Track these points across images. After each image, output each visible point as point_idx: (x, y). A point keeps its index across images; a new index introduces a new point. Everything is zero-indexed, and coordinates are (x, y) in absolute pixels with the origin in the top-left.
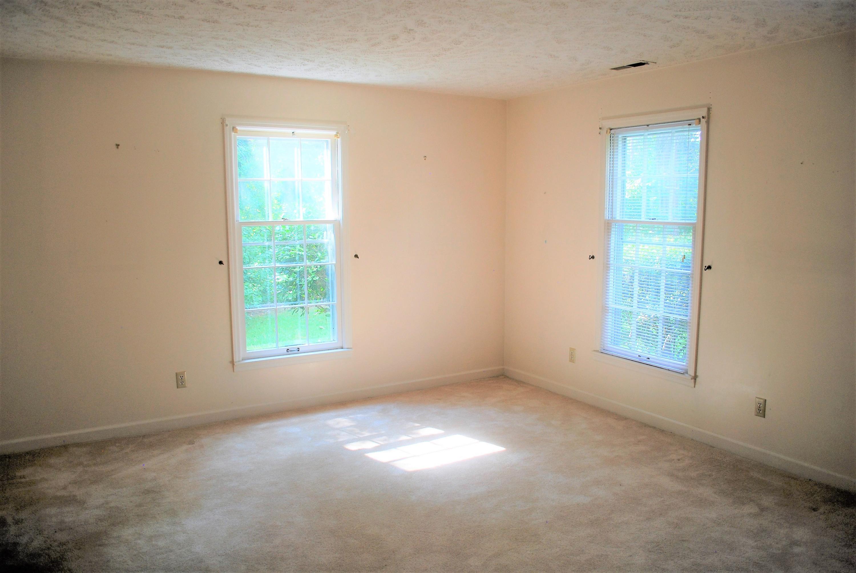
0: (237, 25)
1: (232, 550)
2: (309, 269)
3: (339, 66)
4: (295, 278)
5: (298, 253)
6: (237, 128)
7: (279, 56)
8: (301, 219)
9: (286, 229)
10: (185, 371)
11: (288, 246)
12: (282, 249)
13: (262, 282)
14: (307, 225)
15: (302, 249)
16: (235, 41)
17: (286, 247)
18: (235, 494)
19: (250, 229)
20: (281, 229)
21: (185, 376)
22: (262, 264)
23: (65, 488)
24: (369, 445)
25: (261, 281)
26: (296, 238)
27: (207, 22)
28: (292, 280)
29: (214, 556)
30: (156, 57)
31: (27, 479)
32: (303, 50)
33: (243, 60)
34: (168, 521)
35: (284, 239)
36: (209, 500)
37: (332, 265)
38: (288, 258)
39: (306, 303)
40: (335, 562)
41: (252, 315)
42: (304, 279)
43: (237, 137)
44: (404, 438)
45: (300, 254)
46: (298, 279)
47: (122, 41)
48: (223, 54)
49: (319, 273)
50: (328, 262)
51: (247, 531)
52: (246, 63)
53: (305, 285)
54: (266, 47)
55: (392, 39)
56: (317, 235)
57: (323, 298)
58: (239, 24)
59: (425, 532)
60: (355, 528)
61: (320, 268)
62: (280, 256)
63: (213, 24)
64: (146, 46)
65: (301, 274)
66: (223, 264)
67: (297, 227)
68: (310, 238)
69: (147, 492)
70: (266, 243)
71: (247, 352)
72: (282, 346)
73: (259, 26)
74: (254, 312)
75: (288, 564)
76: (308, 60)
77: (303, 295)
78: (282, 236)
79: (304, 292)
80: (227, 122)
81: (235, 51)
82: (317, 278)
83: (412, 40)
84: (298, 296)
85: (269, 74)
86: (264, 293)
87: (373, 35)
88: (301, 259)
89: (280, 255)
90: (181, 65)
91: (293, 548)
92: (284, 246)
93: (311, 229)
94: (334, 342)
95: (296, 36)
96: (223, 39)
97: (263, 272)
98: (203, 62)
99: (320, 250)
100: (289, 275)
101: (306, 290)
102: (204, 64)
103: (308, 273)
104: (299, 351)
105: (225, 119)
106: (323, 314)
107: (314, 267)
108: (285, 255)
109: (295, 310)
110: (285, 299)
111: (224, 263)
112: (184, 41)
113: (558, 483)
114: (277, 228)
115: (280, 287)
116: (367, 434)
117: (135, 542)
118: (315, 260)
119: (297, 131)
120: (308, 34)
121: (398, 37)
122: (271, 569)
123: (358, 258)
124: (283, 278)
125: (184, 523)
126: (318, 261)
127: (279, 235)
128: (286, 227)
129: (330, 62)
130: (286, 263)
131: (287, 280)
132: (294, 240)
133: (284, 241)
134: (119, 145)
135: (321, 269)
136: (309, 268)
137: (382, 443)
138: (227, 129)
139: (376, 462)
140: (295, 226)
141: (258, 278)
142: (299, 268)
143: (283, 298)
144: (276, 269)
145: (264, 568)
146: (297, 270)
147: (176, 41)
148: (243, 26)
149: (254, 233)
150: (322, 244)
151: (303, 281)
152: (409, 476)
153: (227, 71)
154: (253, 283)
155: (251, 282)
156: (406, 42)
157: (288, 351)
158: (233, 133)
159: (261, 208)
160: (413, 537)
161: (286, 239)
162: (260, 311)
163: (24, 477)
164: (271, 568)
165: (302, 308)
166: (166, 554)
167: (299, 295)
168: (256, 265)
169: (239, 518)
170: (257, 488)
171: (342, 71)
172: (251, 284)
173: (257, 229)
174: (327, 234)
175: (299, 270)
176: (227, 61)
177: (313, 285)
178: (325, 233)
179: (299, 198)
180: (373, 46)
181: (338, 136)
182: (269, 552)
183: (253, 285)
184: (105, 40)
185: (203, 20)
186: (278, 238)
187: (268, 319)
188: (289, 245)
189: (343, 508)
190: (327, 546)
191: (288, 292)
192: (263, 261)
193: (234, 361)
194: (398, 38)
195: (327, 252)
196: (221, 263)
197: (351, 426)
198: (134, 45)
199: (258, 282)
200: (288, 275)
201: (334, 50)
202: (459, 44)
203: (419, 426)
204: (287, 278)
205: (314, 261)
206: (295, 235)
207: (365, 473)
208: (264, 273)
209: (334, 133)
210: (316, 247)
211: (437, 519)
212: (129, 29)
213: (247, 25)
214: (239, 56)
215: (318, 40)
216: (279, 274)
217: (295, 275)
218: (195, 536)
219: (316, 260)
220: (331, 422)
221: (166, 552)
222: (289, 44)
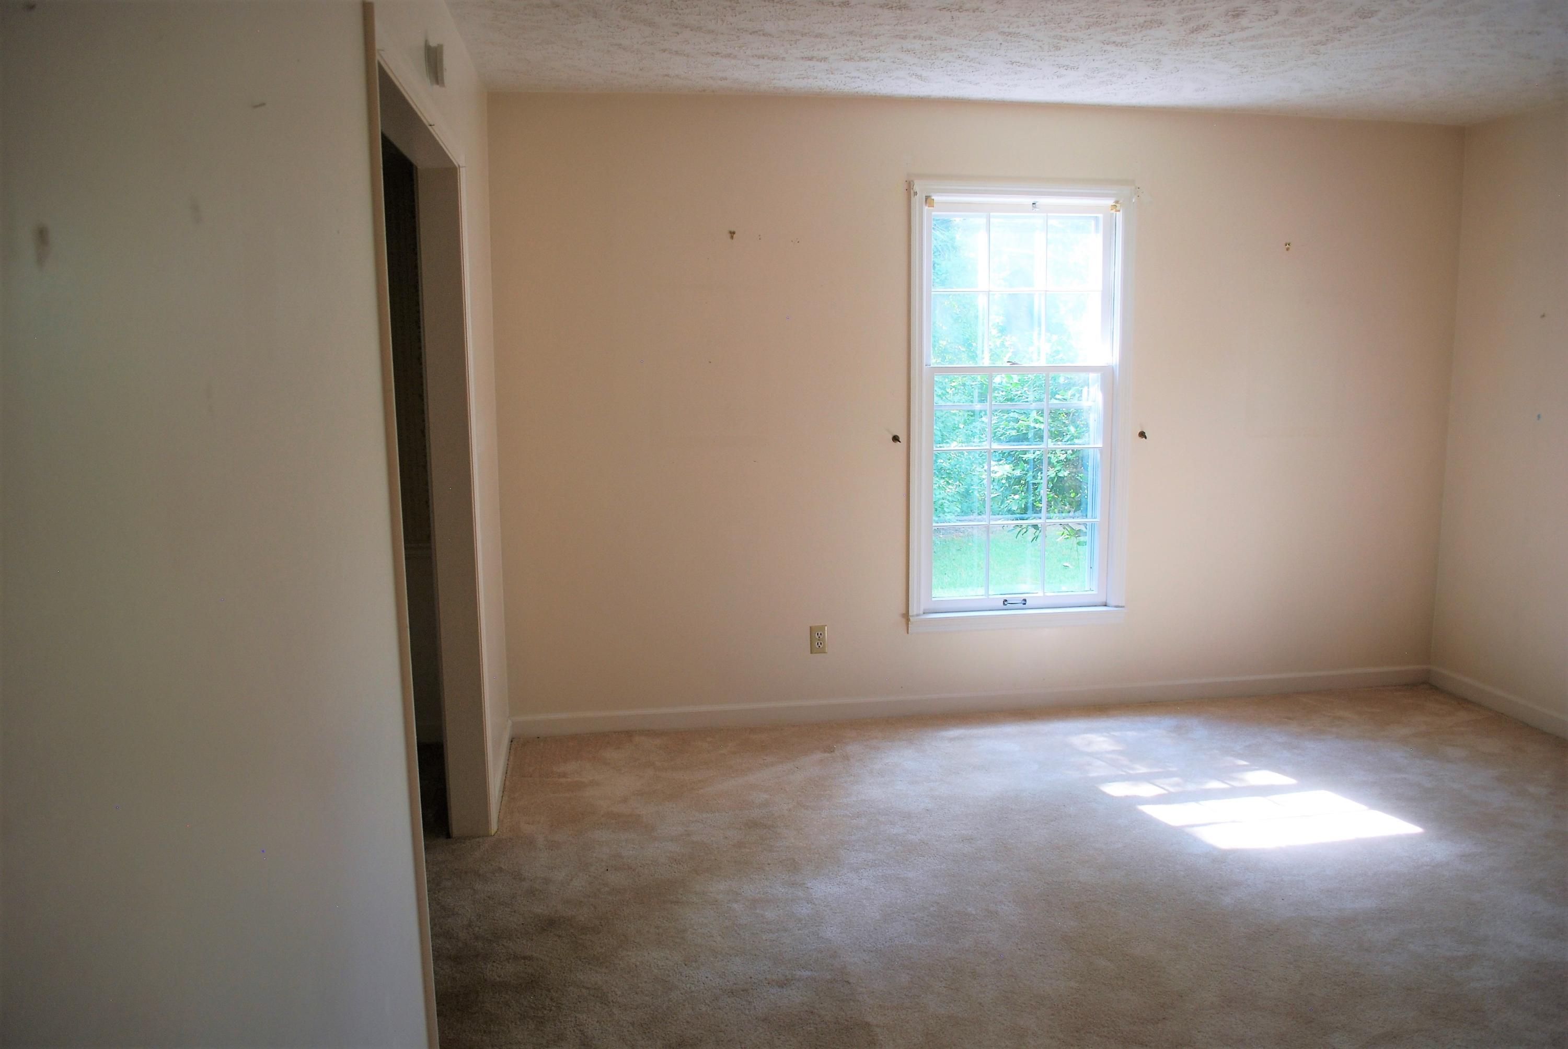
0: (940, 10)
1: (887, 945)
2: (1052, 456)
3: (1125, 75)
4: (1024, 472)
5: (1032, 425)
6: (933, 198)
7: (1013, 63)
8: (1043, 363)
9: (1011, 382)
10: (826, 625)
11: (1015, 412)
12: (1004, 417)
13: (963, 476)
14: (1052, 375)
15: (1041, 419)
16: (936, 40)
17: (1012, 415)
18: (897, 848)
19: (947, 380)
20: (1004, 381)
21: (824, 633)
22: (963, 445)
23: (625, 800)
24: (1146, 790)
25: (960, 475)
26: (1031, 398)
27: (889, 8)
28: (1019, 474)
29: (856, 950)
30: (799, 78)
31: (569, 780)
32: (1058, 48)
33: (949, 74)
34: (784, 878)
35: (1008, 400)
36: (853, 853)
37: (1095, 449)
38: (1014, 434)
39: (1042, 518)
40: (1069, 996)
41: (943, 535)
42: (1042, 473)
43: (933, 213)
44: (1214, 785)
45: (1036, 428)
46: (1030, 474)
47: (745, 53)
48: (914, 64)
49: (1069, 464)
50: (1089, 444)
51: (915, 916)
52: (953, 80)
53: (1043, 485)
54: (990, 47)
55: (1233, 15)
56: (1070, 393)
57: (1073, 510)
58: (945, 8)
59: (1244, 968)
60: (1109, 940)
61: (1071, 455)
62: (999, 431)
63: (898, 11)
64: (783, 59)
65: (1037, 465)
66: (900, 442)
67: (1033, 378)
68: (1056, 399)
69: (753, 824)
70: (976, 406)
71: (933, 599)
72: (996, 593)
73: (980, 9)
74: (945, 530)
75: (983, 985)
76: (1067, 67)
77: (1037, 502)
78: (1004, 393)
79: (1040, 497)
80: (916, 188)
81: (936, 59)
82: (1066, 474)
83: (1271, 16)
84: (1030, 505)
85: (994, 98)
86: (966, 497)
87: (1194, 10)
88: (1039, 436)
89: (999, 429)
90: (840, 89)
91: (993, 959)
92: (1008, 412)
93: (1058, 383)
94: (1093, 592)
95: (1046, 24)
96: (915, 37)
97: (966, 459)
98: (878, 82)
99: (1073, 422)
100: (1015, 464)
101: (1043, 491)
102: (879, 85)
103: (1050, 463)
104: (1025, 604)
105: (912, 183)
106: (1074, 540)
107: (1062, 452)
108: (1008, 428)
109: (1020, 531)
110: (1005, 509)
111: (900, 440)
112: (846, 45)
113: (1533, 913)
114: (997, 379)
115: (997, 487)
116: (1142, 769)
117: (728, 905)
118: (1063, 440)
119: (1042, 201)
120: (1068, 18)
121: (1244, 11)
122: (952, 989)
123: (1146, 438)
124: (1003, 470)
125: (809, 885)
126: (1069, 442)
127: (1000, 392)
128: (1012, 378)
129: (1108, 69)
130: (1011, 443)
131: (1010, 475)
132: (1027, 402)
133: (1009, 403)
134: (734, 233)
135: (1074, 456)
136: (1052, 453)
137: (1172, 790)
138: (917, 201)
139: (1157, 823)
140: (1030, 376)
141: (955, 470)
142: (1034, 453)
143: (1002, 507)
144: (991, 453)
145: (940, 985)
146: (1029, 456)
147: (833, 48)
148: (951, 11)
149: (953, 389)
150: (1078, 410)
151: (1039, 478)
152: (1221, 858)
153: (919, 96)
154: (947, 479)
155: (943, 476)
156: (1260, 20)
157: (1006, 603)
158: (927, 207)
159: (969, 344)
160: (1220, 975)
161: (1011, 400)
162: (956, 529)
163: (564, 775)
164: (952, 987)
165: (1035, 526)
166: (777, 934)
167: (1032, 502)
168: (954, 446)
169: (902, 891)
170: (937, 843)
171: (1129, 85)
172: (942, 481)
173: (958, 380)
174: (1088, 391)
175: (1033, 457)
176: (919, 77)
177: (1058, 486)
178: (1085, 390)
179: (1040, 325)
180: (1193, 32)
181: (1118, 208)
182: (950, 959)
183: (948, 482)
184: (718, 53)
185: (881, 7)
186: (997, 398)
187: (970, 544)
188: (1017, 411)
189: (1090, 899)
190: (1056, 966)
191: (1010, 497)
192: (966, 439)
193: (910, 614)
194: (1244, 13)
195: (1087, 426)
196: (896, 439)
197: (1113, 752)
198: (763, 58)
199: (956, 476)
200: (1011, 465)
201: (1117, 45)
202: (1370, 18)
203: (1245, 765)
204: (1010, 471)
205: (1061, 441)
206: (1028, 393)
207: (1135, 841)
208: (966, 461)
209: (1111, 202)
210: (1066, 416)
211: (1270, 947)
212: (757, 32)
213: (958, 9)
214: (942, 68)
215: (1087, 26)
216: (997, 463)
217: (1025, 465)
218: (826, 911)
219: (1066, 439)
220: (1078, 740)
221: (778, 930)
222: (1032, 40)
